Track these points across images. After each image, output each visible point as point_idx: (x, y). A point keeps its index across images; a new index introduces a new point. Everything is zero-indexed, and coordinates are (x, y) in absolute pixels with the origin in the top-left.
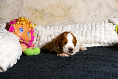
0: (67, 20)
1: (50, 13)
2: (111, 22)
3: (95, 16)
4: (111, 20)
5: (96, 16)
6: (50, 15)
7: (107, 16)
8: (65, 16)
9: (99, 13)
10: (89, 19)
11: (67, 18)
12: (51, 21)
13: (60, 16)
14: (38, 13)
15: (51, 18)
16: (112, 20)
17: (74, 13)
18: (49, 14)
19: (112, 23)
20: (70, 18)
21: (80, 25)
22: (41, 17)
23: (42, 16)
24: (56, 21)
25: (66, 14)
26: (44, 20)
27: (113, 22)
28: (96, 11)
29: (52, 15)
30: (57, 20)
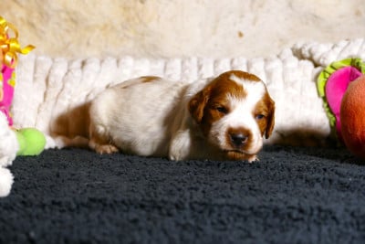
0: (130, 45)
1: (68, 13)
2: (307, 55)
3: (237, 35)
4: (307, 48)
5: (241, 35)
6: (66, 20)
7: (281, 40)
8: (124, 28)
9: (254, 24)
10: (216, 45)
11: (131, 34)
12: (69, 44)
13: (106, 26)
14: (22, 6)
15: (68, 31)
16: (310, 51)
17: (159, 17)
18: (63, 15)
19: (311, 59)
20: (143, 35)
21: (183, 63)
22: (32, 25)
23: (35, 21)
24: (88, 44)
25: (128, 20)
26: (40, 38)
27: (316, 58)
28: (242, 16)
29: (74, 20)
30: (91, 42)
